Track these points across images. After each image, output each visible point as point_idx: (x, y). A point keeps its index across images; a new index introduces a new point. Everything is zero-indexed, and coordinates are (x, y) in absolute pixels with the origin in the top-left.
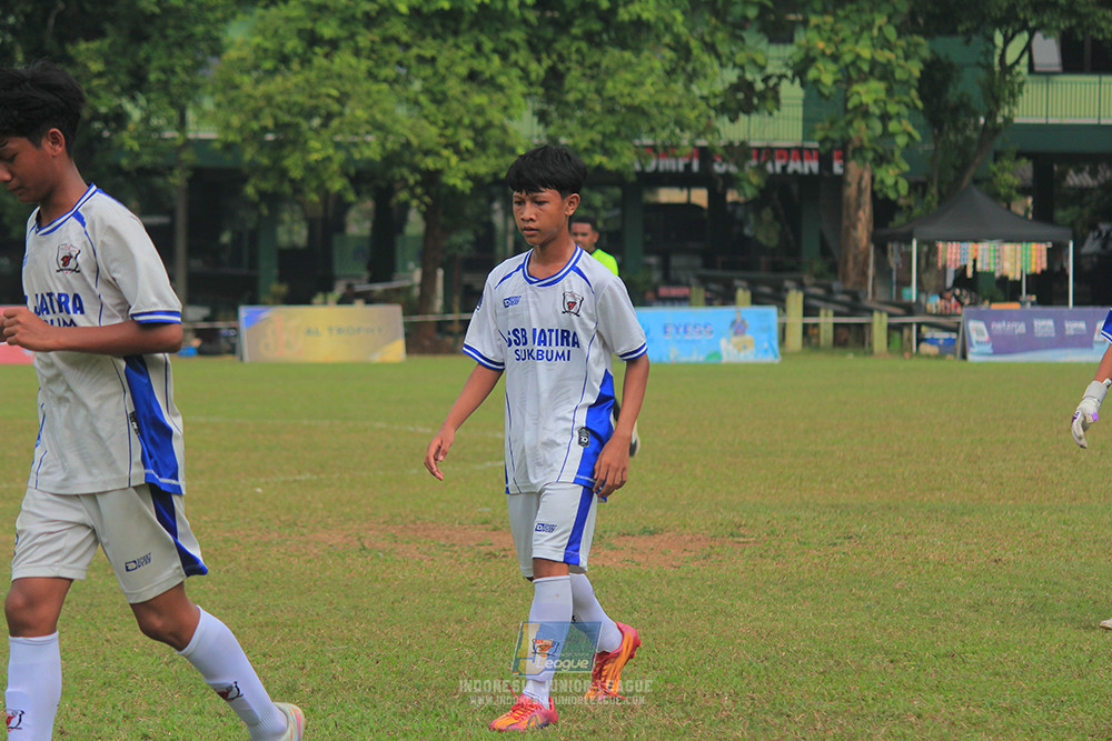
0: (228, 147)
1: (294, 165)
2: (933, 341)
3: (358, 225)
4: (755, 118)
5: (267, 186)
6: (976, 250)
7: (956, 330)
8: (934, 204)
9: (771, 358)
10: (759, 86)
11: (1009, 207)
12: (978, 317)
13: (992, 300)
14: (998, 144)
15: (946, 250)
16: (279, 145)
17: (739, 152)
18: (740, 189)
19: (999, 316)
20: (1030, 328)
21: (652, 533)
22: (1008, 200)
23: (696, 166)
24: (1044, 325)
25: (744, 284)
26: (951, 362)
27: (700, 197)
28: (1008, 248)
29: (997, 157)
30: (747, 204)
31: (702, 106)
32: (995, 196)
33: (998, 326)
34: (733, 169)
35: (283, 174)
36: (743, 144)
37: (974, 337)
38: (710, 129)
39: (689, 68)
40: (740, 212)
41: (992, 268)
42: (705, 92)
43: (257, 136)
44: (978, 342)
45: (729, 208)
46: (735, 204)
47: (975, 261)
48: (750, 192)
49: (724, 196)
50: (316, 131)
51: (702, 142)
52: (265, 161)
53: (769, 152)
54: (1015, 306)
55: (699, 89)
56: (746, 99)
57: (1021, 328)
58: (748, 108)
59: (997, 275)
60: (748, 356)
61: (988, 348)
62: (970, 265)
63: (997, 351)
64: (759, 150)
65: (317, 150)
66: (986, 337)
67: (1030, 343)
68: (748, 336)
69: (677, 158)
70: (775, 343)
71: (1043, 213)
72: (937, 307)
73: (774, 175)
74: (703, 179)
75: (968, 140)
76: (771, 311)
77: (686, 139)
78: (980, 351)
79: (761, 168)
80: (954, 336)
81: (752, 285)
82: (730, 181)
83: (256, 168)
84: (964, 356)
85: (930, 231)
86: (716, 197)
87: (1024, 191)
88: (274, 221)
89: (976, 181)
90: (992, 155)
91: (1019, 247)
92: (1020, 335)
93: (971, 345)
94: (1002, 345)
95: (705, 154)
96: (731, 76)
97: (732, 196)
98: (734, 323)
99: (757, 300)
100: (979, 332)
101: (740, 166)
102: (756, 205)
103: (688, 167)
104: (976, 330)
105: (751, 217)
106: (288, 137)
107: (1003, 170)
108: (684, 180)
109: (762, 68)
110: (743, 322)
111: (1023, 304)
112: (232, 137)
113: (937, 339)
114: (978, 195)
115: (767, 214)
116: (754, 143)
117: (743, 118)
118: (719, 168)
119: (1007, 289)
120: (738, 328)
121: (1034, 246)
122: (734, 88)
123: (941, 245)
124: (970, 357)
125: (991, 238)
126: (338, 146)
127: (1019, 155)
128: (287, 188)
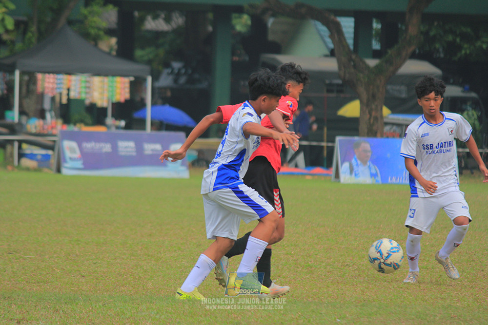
2: (32, 157)
6: (70, 81)
7: (52, 148)
8: (34, 40)
11: (96, 45)
12: (71, 137)
13: (87, 124)
15: (43, 80)
19: (89, 137)
20: (115, 147)
22: (96, 40)
24: (127, 146)
26: (49, 174)
28: (97, 80)
29: (88, 2)
32: (86, 35)
33: (89, 146)
37: (68, 154)
41: (83, 96)
44: (71, 159)
47: (69, 90)
54: (101, 129)
57: (107, 148)
59: (87, 102)
61: (79, 164)
62: (65, 92)
63: (87, 166)
66: (77, 154)
67: (115, 160)
71: (125, 52)
72: (36, 127)
78: (72, 168)
80: (50, 152)
84: (59, 170)
85: (30, 63)
87: (110, 32)
89: (71, 23)
90: (84, 1)
91: (107, 80)
92: (107, 153)
93: (65, 161)
94: (91, 161)
100: (72, 150)
104: (70, 148)
107: (92, 13)
111: (108, 127)
113: (35, 155)
114: (71, 34)
119: (96, 115)
121: (118, 79)
123: (40, 76)
124: (65, 171)
125: (82, 71)
127: (107, 1)
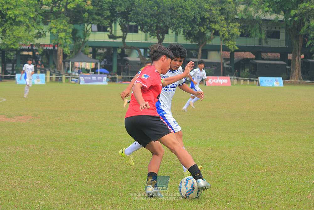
2: (74, 80)
4: (41, 39)
6: (82, 64)
8: (74, 55)
9: (44, 83)
10: (42, 33)
11: (88, 56)
12: (82, 76)
13: (85, 73)
14: (86, 44)
15: (76, 64)
17: (38, 45)
18: (39, 52)
19: (86, 76)
20: (91, 78)
21: (21, 116)
22: (87, 55)
23: (30, 48)
24: (94, 78)
25: (39, 69)
26: (77, 84)
27: (31, 53)
28: (88, 64)
29: (86, 47)
30: (40, 55)
31: (32, 36)
32: (85, 54)
33: (86, 78)
34: (37, 48)
36: (39, 44)
37: (81, 80)
38: (33, 41)
39: (29, 30)
40: (38, 56)
41: (85, 67)
42: (32, 34)
45: (36, 55)
46: (37, 55)
47: (81, 66)
48: (40, 53)
49: (35, 53)
51: (31, 43)
53: (44, 45)
54: (88, 74)
55: (31, 33)
56: (39, 35)
57: (90, 78)
58: (40, 37)
59: (86, 68)
60: (39, 83)
61: (84, 82)
63: (85, 82)
64: (42, 45)
66: (83, 80)
67: (91, 81)
68: (40, 79)
69: (27, 46)
70: (45, 80)
71: (94, 57)
73: (45, 50)
74: (31, 50)
75: (80, 43)
76: (44, 75)
77: (28, 43)
78: (82, 82)
79: (42, 48)
80: (78, 79)
81: (41, 69)
82: (37, 50)
84: (79, 83)
85: (73, 60)
86: (34, 53)
87: (90, 53)
89: (82, 51)
90: (84, 47)
91: (90, 63)
92: (90, 80)
94: (86, 81)
95: (32, 45)
96: (37, 31)
97: (37, 53)
98: (37, 77)
99: (41, 72)
100: (82, 79)
101: (39, 48)
102: (42, 55)
103: (29, 48)
104: (82, 78)
105: (41, 57)
107: (87, 49)
108: (28, 50)
109: (42, 30)
110: (39, 77)
111: (90, 74)
114: (82, 54)
115: (44, 56)
116: (41, 44)
117: (39, 39)
118: (34, 48)
119: (88, 71)
120: (38, 78)
121: (92, 63)
122: (38, 33)
123: (75, 63)
124: (81, 84)
125: (84, 62)
127: (90, 46)
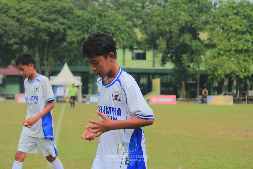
0: (206, 71)
1: (216, 74)
3: (226, 83)
5: (212, 77)
16: (214, 71)
35: (214, 75)
43: (211, 69)
50: (220, 69)
52: (212, 73)
65: (220, 72)
83: (210, 74)
88: (213, 83)
106: (215, 69)
112: (207, 69)
126: (223, 71)
128: (215, 77)
